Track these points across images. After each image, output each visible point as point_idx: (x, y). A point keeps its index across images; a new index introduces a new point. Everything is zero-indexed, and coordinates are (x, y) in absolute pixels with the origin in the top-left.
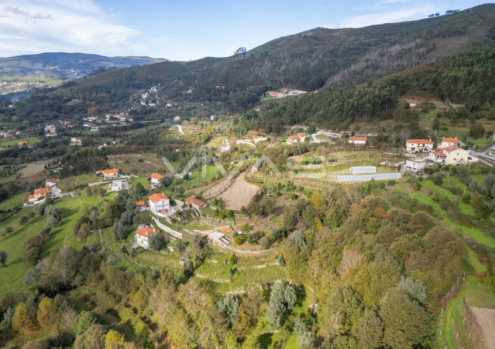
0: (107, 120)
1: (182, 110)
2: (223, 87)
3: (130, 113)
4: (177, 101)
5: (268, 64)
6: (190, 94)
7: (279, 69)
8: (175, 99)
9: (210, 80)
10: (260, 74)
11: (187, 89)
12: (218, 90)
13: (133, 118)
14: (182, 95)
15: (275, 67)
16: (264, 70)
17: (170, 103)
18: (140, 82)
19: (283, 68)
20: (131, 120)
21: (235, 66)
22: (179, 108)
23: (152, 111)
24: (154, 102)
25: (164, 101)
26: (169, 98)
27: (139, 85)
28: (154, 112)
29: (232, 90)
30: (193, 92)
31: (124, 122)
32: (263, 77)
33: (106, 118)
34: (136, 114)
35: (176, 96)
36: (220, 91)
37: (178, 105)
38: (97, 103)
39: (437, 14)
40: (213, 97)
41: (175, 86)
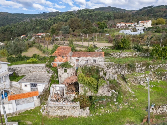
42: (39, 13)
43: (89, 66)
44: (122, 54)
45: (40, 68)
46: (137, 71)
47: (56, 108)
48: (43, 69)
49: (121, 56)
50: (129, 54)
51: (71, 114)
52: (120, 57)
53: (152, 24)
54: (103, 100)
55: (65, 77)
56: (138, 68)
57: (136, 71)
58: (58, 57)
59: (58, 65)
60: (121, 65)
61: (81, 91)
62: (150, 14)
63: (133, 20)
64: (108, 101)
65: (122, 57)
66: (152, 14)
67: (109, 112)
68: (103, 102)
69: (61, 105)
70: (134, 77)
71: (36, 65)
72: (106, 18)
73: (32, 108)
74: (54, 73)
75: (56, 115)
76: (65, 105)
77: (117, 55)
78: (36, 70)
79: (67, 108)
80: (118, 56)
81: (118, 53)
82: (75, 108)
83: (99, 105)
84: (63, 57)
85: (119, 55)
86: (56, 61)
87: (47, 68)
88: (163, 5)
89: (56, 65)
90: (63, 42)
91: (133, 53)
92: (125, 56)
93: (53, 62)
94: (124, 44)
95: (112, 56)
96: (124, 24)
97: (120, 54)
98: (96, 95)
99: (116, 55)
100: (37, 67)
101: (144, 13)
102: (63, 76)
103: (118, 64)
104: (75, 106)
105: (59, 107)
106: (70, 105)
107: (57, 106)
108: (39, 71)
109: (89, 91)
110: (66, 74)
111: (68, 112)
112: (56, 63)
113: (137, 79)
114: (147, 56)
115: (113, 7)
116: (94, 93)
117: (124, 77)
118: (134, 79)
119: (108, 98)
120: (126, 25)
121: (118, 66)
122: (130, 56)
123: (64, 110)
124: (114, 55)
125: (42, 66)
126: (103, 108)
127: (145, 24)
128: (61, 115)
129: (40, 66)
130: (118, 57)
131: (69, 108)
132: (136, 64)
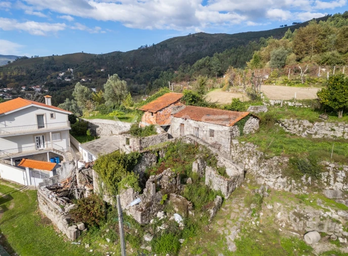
0: (22, 91)
1: (96, 84)
2: (132, 68)
3: (46, 85)
4: (91, 77)
5: (168, 53)
6: (102, 72)
7: (177, 56)
8: (89, 75)
9: (120, 62)
10: (162, 59)
11: (101, 69)
12: (128, 70)
13: (49, 89)
14: (95, 72)
15: (173, 55)
16: (165, 56)
17: (84, 78)
18: (58, 66)
19: (180, 55)
20: (47, 91)
21: (141, 52)
22: (93, 83)
23: (67, 85)
24: (69, 78)
25: (79, 77)
26: (84, 74)
27: (57, 68)
28: (70, 86)
29: (139, 70)
30: (105, 70)
31: (39, 92)
32: (164, 61)
33: (22, 89)
34: (51, 86)
35: (90, 73)
36: (129, 71)
37: (92, 80)
38: (16, 80)
39: (286, 25)
40: (123, 74)
41: (90, 66)
42: (283, 26)
44: (321, 127)
46: (329, 192)
49: (316, 134)
52: (311, 135)
56: (335, 181)
57: (325, 192)
65: (317, 136)
70: (296, 208)
77: (301, 129)
80: (304, 131)
81: (307, 123)
84: (152, 115)
85: (309, 127)
92: (331, 133)
95: (286, 128)
97: (311, 124)
99: (297, 126)
102: (124, 151)
110: (128, 147)
113: (302, 216)
118: (295, 213)
124: (291, 127)
130: (304, 135)
132: (328, 166)
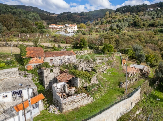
43: (67, 64)
44: (83, 52)
45: (11, 73)
47: (69, 103)
48: (15, 74)
50: (87, 52)
51: (81, 104)
52: (82, 54)
53: (78, 28)
54: (94, 88)
55: (52, 76)
57: (97, 64)
58: (34, 58)
59: (34, 67)
60: (89, 61)
61: (79, 84)
62: (70, 19)
63: (59, 23)
64: (97, 88)
66: (72, 19)
67: (102, 95)
68: (94, 89)
69: (73, 99)
71: (6, 71)
72: (33, 18)
73: (37, 114)
74: (34, 76)
75: (69, 110)
76: (77, 98)
78: (5, 77)
79: (78, 100)
81: (81, 52)
82: (84, 98)
83: (94, 92)
86: (30, 63)
87: (22, 72)
88: (78, 13)
89: (32, 67)
90: (5, 43)
91: (89, 51)
92: (85, 53)
93: (27, 65)
94: (83, 44)
95: (77, 54)
96: (55, 26)
98: (90, 85)
100: (6, 74)
101: (65, 17)
102: (49, 76)
103: (87, 60)
104: (84, 97)
105: (72, 101)
106: (80, 97)
107: (70, 101)
108: (11, 77)
109: (85, 83)
110: (52, 73)
111: (78, 103)
112: (31, 65)
113: (100, 69)
114: (98, 53)
115: (35, 8)
116: (89, 83)
117: (94, 69)
119: (97, 85)
120: (58, 27)
121: (87, 61)
122: (88, 53)
123: (76, 102)
124: (77, 53)
125: (13, 70)
126: (97, 93)
127: (73, 27)
128: (73, 108)
129: (11, 72)
131: (79, 99)
132: (97, 58)
